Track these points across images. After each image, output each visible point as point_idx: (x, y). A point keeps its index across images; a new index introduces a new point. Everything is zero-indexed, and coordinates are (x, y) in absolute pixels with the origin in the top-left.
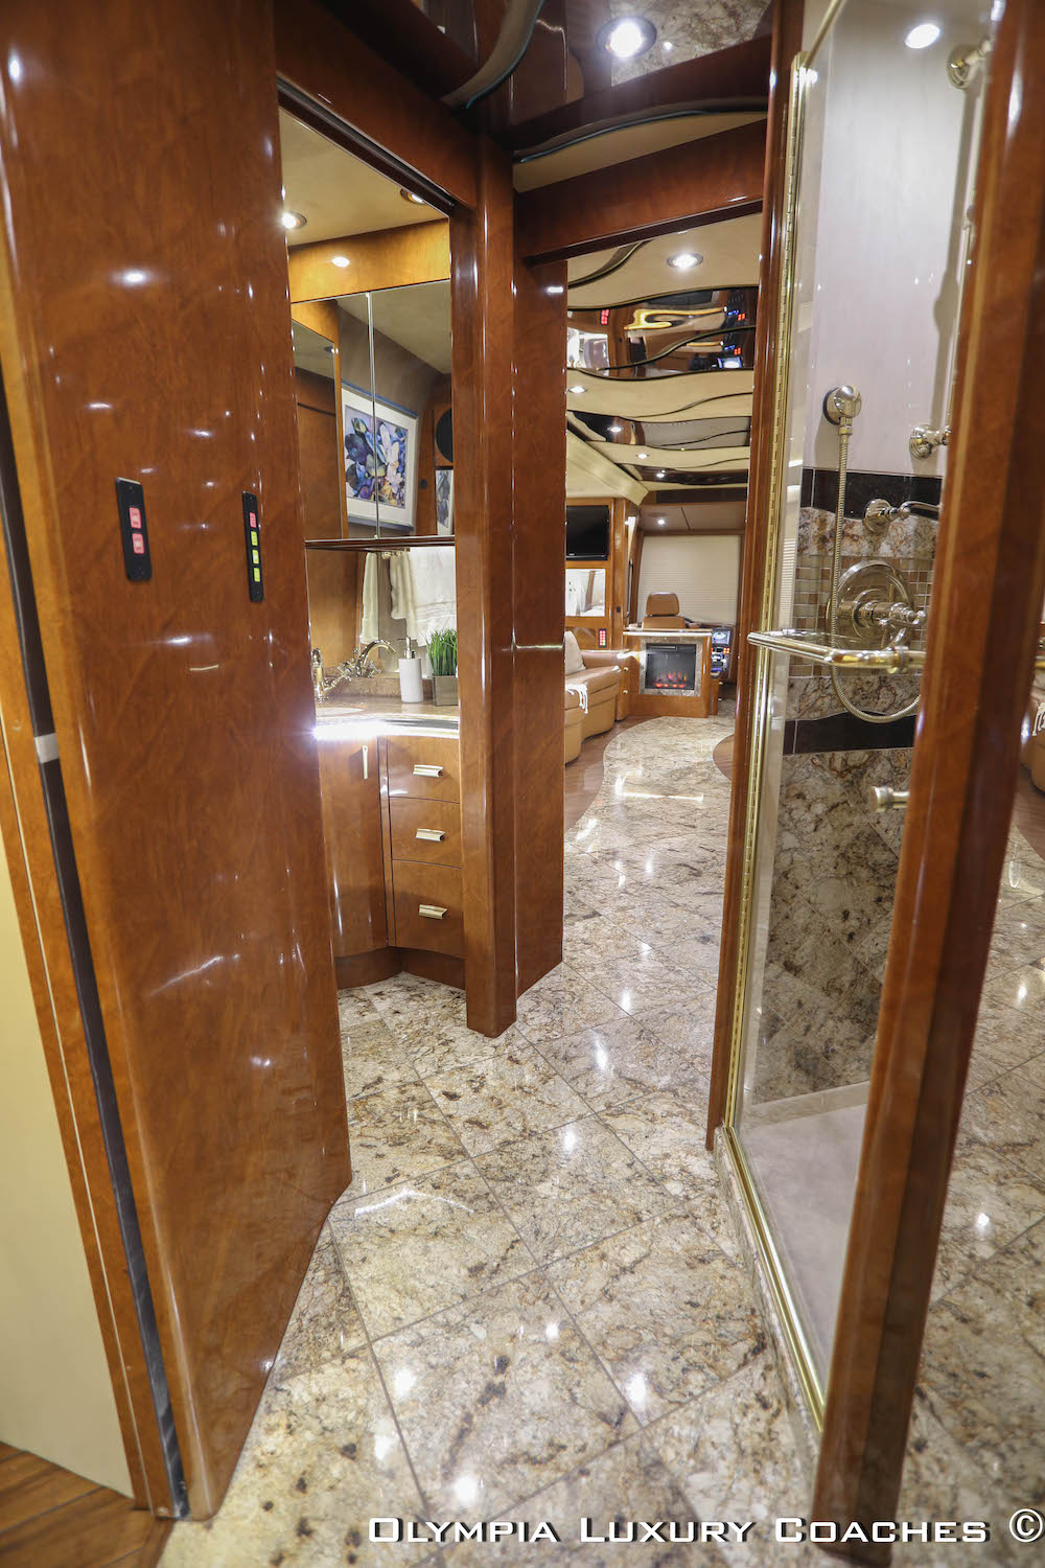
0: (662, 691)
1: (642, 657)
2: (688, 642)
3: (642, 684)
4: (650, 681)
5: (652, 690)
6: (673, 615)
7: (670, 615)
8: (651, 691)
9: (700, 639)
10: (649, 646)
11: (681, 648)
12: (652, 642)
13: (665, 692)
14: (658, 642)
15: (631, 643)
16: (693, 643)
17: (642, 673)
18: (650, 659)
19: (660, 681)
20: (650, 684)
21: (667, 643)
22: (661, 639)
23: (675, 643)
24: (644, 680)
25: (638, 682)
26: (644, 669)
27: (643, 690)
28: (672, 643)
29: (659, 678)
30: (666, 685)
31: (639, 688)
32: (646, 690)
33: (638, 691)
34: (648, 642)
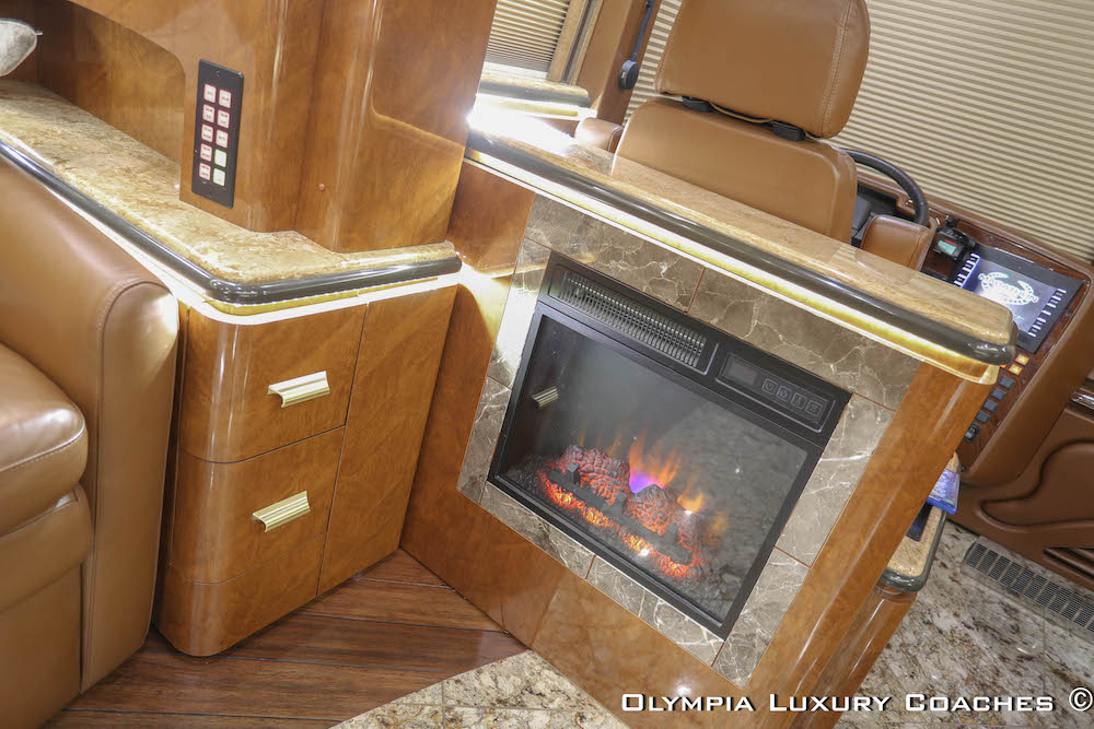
0: (559, 539)
2: (793, 351)
3: (479, 456)
4: (527, 451)
5: (517, 506)
6: (802, 135)
7: (771, 126)
8: (509, 511)
9: (887, 364)
10: (562, 274)
11: (740, 371)
12: (584, 254)
13: (573, 554)
14: (618, 270)
16: (830, 372)
17: (495, 399)
18: (546, 338)
20: (513, 473)
21: (669, 298)
22: (637, 259)
23: (714, 322)
24: (492, 443)
25: (462, 439)
26: (504, 383)
27: (474, 482)
28: (696, 311)
29: (571, 462)
30: (594, 517)
31: (460, 458)
32: (489, 490)
33: (455, 474)
34: (564, 249)
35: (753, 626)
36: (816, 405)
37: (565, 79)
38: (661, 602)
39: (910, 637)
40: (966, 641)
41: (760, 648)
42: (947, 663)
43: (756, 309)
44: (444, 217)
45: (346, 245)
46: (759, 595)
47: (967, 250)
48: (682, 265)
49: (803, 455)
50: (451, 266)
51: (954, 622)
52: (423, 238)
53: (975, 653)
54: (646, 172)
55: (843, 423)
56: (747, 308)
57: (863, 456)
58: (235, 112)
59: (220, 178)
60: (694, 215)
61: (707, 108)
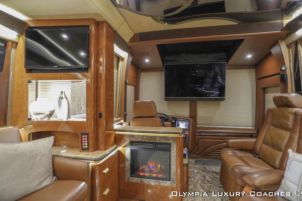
0: (144, 180)
1: (127, 152)
2: (163, 141)
3: (128, 174)
4: (135, 170)
5: (136, 178)
6: (153, 117)
7: (149, 117)
8: (135, 180)
9: (173, 138)
10: (132, 143)
11: (158, 146)
12: (134, 140)
13: (146, 181)
14: (139, 140)
15: (118, 140)
16: (168, 142)
17: (128, 164)
18: (133, 152)
19: (143, 171)
20: (134, 174)
21: (147, 141)
22: (141, 138)
23: (153, 141)
24: (129, 171)
25: (124, 173)
26: (129, 161)
27: (128, 178)
28: (150, 141)
29: (141, 168)
30: (147, 174)
31: (125, 176)
32: (131, 178)
33: (125, 179)
34: (131, 140)
35: (173, 177)
36: (168, 146)
37: (118, 117)
38: (161, 181)
39: (193, 175)
40: (199, 172)
41: (175, 179)
42: (198, 176)
43: (157, 138)
44: (114, 142)
45: (105, 150)
46: (172, 172)
47: (176, 121)
48: (147, 137)
49: (169, 152)
50: (116, 148)
51: (197, 171)
52: (112, 145)
53: (201, 173)
54: (137, 127)
55: (172, 147)
56: (156, 138)
57: (175, 149)
58: (88, 138)
59: (86, 147)
60: (139, 130)
61: (140, 117)
